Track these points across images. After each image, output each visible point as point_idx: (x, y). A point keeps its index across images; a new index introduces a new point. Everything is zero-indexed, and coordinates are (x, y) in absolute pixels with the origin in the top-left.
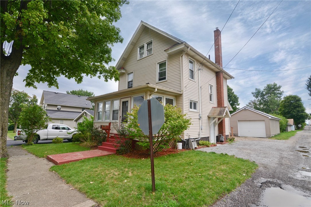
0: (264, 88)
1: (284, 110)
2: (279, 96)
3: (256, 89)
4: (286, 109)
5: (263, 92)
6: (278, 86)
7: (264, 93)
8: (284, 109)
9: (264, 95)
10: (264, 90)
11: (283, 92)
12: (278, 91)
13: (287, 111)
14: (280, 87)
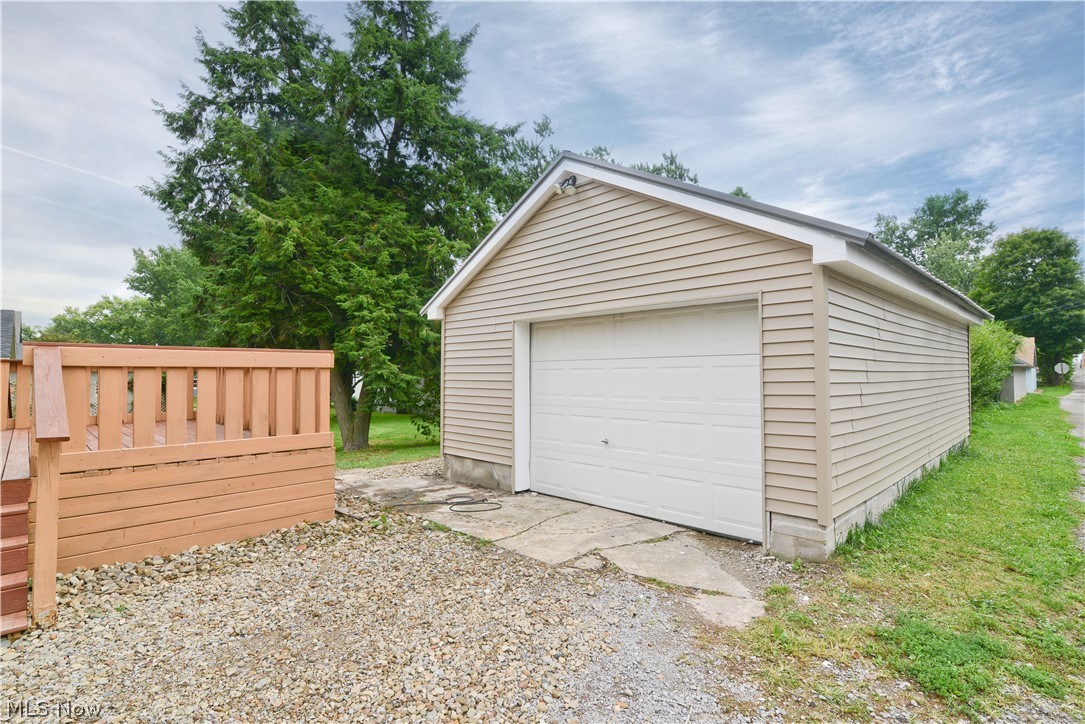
0: (914, 215)
1: (993, 298)
2: (973, 244)
3: (879, 219)
4: (1001, 296)
5: (905, 229)
6: (971, 202)
7: (912, 234)
8: (992, 294)
9: (912, 245)
10: (914, 222)
11: (991, 227)
12: (972, 223)
13: (1006, 301)
14: (979, 208)
